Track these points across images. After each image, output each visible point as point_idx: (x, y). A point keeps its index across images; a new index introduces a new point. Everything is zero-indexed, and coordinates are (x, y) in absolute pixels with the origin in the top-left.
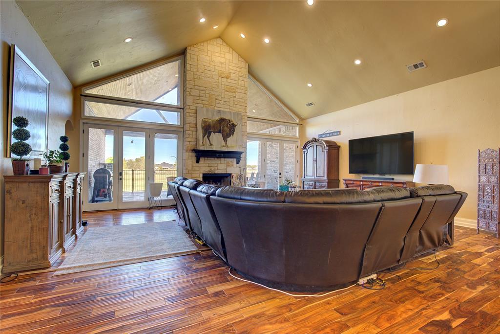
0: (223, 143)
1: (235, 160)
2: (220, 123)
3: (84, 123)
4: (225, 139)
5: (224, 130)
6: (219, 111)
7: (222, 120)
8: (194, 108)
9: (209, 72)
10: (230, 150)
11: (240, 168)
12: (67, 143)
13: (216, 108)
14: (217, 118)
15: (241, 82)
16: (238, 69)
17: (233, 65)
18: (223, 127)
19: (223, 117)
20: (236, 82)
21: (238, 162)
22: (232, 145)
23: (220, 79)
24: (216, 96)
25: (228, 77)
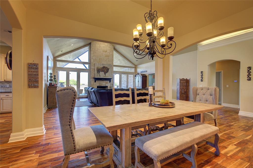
0: (104, 75)
1: (109, 81)
2: (103, 68)
3: (57, 69)
4: (105, 74)
5: (104, 71)
6: (103, 64)
7: (104, 67)
8: (94, 63)
9: (99, 50)
10: (107, 78)
11: (111, 84)
12: (56, 77)
13: (102, 63)
14: (102, 66)
15: (111, 53)
16: (110, 49)
17: (108, 47)
18: (104, 70)
19: (104, 66)
20: (109, 53)
21: (110, 82)
22: (108, 76)
23: (103, 52)
24: (101, 58)
25: (106, 52)
